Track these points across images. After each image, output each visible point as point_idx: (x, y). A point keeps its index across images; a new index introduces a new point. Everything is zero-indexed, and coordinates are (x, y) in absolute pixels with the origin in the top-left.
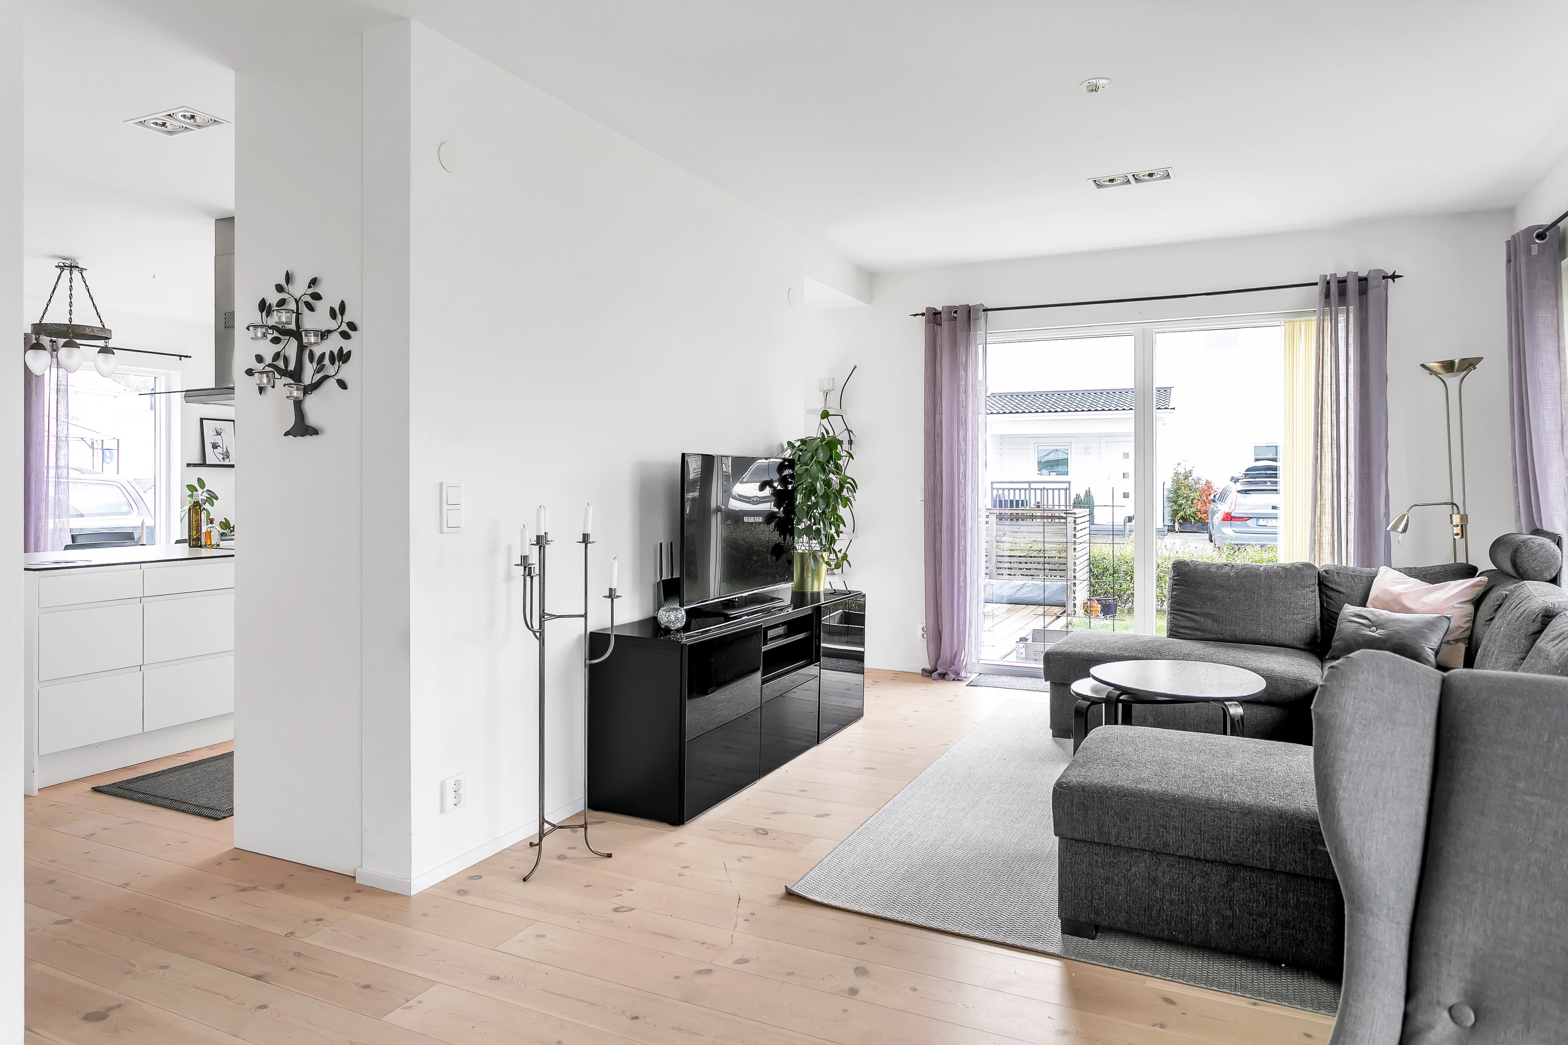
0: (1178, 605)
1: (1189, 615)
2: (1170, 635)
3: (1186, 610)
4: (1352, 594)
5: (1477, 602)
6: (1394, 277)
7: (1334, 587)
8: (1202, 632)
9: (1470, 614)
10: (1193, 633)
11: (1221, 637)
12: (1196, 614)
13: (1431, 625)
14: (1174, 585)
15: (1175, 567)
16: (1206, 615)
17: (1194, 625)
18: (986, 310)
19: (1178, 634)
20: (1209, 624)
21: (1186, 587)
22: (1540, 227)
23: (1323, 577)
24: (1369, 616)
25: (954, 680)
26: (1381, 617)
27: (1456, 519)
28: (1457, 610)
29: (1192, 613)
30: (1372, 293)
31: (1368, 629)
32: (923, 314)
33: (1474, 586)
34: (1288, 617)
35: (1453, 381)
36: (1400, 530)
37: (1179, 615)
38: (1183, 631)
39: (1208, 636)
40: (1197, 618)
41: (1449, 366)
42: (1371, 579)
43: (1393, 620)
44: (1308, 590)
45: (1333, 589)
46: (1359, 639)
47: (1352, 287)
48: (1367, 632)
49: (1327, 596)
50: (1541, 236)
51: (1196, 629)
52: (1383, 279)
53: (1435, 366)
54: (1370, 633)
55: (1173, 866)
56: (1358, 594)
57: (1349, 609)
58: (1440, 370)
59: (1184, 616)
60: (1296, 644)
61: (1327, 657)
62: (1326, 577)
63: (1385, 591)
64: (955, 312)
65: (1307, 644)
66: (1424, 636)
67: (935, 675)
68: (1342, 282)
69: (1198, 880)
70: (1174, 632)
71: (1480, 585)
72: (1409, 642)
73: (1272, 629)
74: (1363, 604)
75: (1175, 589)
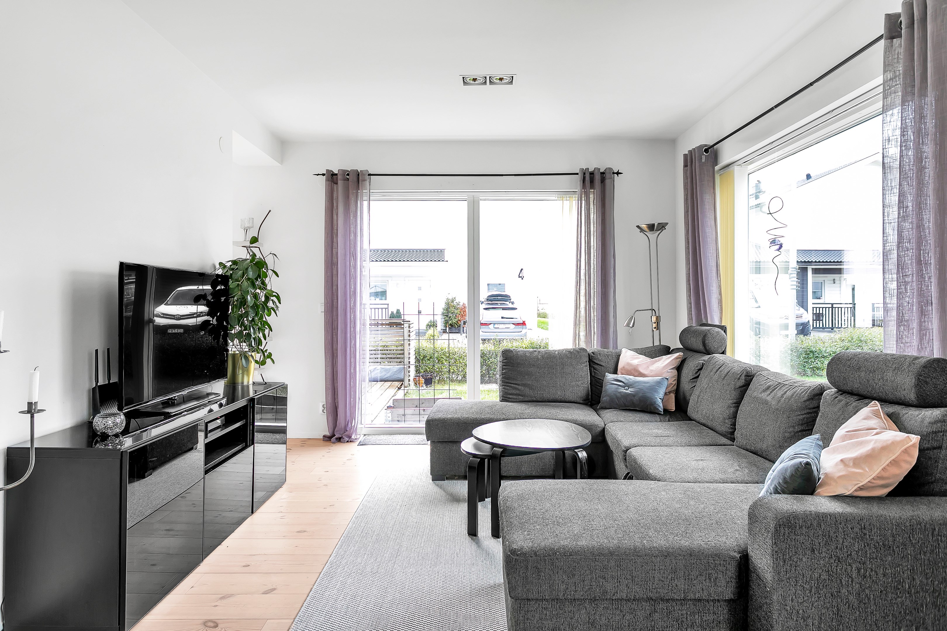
0: (507, 379)
1: (515, 386)
2: (502, 400)
3: (512, 382)
4: (608, 367)
5: (679, 368)
6: (618, 173)
7: (598, 362)
8: (522, 396)
9: (676, 375)
10: (517, 397)
11: (534, 399)
12: (518, 385)
13: (659, 383)
14: (503, 366)
15: (503, 354)
16: (524, 385)
17: (518, 392)
18: (370, 175)
19: (507, 399)
20: (527, 391)
21: (511, 367)
22: (706, 145)
23: (592, 356)
24: (623, 380)
25: (348, 442)
26: (630, 380)
27: (654, 319)
28: (670, 373)
29: (516, 384)
30: (608, 181)
31: (623, 389)
32: (324, 175)
33: (677, 358)
34: (573, 383)
35: (653, 236)
36: (631, 326)
37: (508, 386)
38: (511, 397)
39: (526, 399)
40: (519, 387)
41: (651, 227)
42: (618, 356)
43: (638, 382)
44: (584, 365)
45: (598, 364)
46: (618, 395)
47: (597, 177)
48: (623, 390)
49: (594, 369)
50: (706, 151)
51: (519, 395)
52: (613, 174)
53: (644, 226)
54: (625, 391)
55: (607, 608)
56: (612, 366)
57: (610, 376)
58: (646, 229)
59: (511, 387)
60: (578, 400)
61: (598, 408)
62: (593, 357)
63: (628, 364)
64: (348, 175)
65: (585, 400)
66: (656, 391)
67: (333, 439)
68: (592, 174)
69: (628, 617)
70: (505, 398)
71: (680, 358)
72: (648, 395)
73: (564, 391)
74: (615, 372)
75: (504, 368)
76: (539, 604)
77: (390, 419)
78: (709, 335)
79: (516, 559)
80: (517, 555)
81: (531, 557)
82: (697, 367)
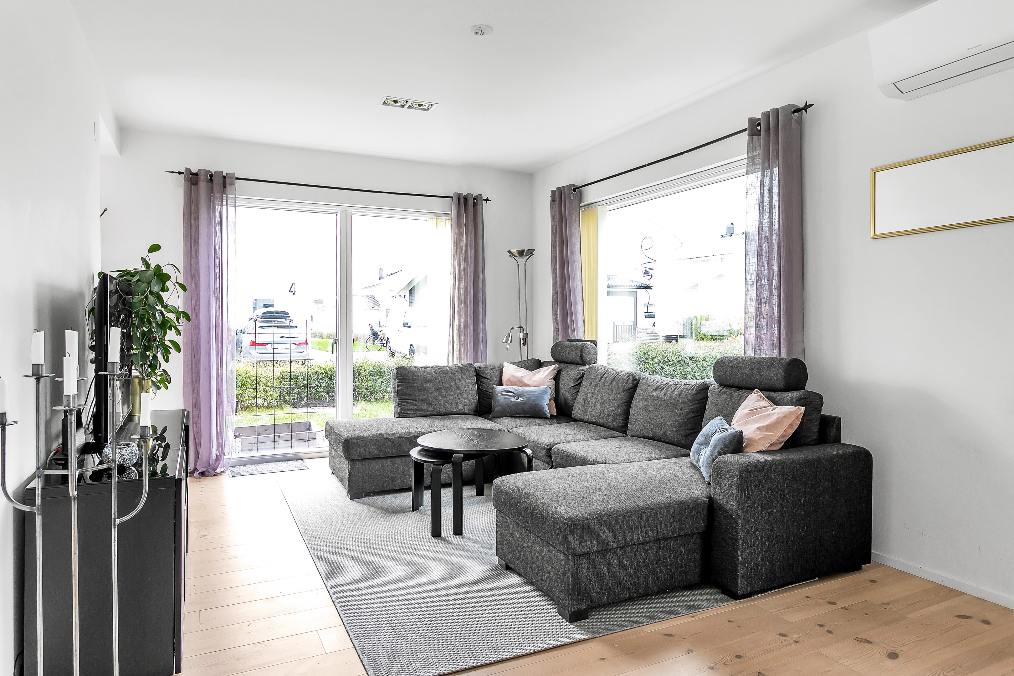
0: (404, 396)
1: (412, 401)
2: (400, 416)
3: (409, 398)
4: (494, 380)
5: (557, 378)
6: (487, 200)
7: (485, 376)
8: (420, 411)
9: (554, 384)
10: (415, 412)
11: (431, 413)
12: (415, 400)
13: (544, 391)
14: (398, 383)
15: (397, 371)
16: (419, 400)
17: (416, 407)
18: (237, 178)
19: (405, 415)
20: (424, 406)
21: (407, 383)
22: (574, 185)
23: (479, 371)
24: (513, 391)
25: (214, 475)
26: (519, 391)
27: (521, 336)
28: (549, 383)
29: (413, 400)
30: (479, 207)
31: (514, 398)
32: (180, 173)
33: (554, 369)
34: (465, 396)
35: (522, 260)
36: (509, 342)
37: (405, 402)
38: (409, 412)
39: (424, 414)
40: (416, 403)
41: (521, 253)
42: (501, 370)
43: (527, 392)
44: (472, 379)
45: (484, 378)
46: (510, 404)
47: (471, 203)
48: (513, 400)
49: (481, 382)
50: (574, 190)
51: (417, 410)
52: (483, 200)
53: (515, 252)
54: (515, 400)
55: (631, 552)
56: (496, 379)
57: (499, 388)
58: (517, 254)
59: (409, 403)
60: (470, 412)
61: (490, 417)
62: (480, 371)
63: (513, 376)
64: (211, 176)
65: (474, 411)
66: (543, 398)
67: (196, 474)
68: (465, 199)
70: (402, 413)
71: (556, 369)
72: (537, 402)
73: (458, 404)
74: (501, 384)
75: (399, 385)
76: (587, 558)
77: (240, 448)
78: (586, 349)
79: (574, 524)
80: (574, 521)
81: (585, 521)
82: (577, 376)
